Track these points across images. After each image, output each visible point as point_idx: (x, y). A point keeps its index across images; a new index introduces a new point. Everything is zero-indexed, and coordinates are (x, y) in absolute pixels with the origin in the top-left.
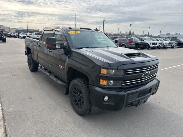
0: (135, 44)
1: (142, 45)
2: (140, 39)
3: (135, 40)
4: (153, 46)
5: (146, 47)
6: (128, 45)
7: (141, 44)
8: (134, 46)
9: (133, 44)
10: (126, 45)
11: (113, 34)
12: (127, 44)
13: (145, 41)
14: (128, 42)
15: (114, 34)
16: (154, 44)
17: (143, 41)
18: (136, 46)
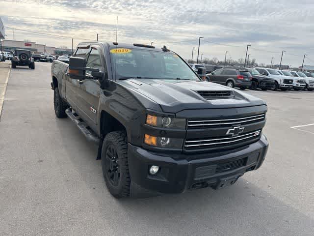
0: (252, 80)
1: (264, 83)
2: (261, 72)
3: (251, 73)
4: (286, 86)
5: (273, 87)
6: (239, 81)
7: (261, 81)
8: (250, 84)
9: (247, 79)
10: (235, 82)
11: (217, 62)
12: (236, 79)
13: (270, 76)
14: (238, 75)
15: (219, 62)
16: (286, 81)
17: (268, 75)
18: (253, 84)
